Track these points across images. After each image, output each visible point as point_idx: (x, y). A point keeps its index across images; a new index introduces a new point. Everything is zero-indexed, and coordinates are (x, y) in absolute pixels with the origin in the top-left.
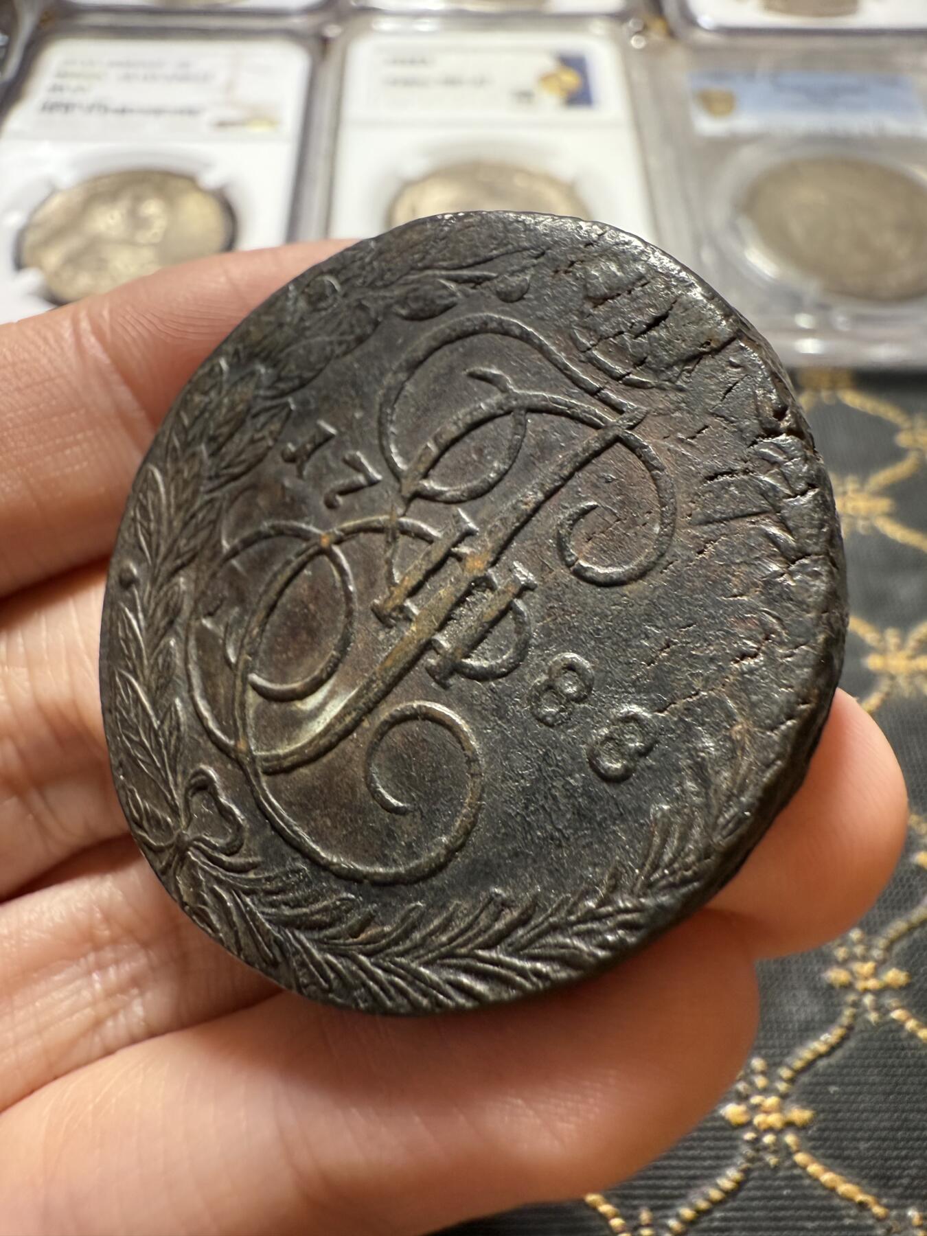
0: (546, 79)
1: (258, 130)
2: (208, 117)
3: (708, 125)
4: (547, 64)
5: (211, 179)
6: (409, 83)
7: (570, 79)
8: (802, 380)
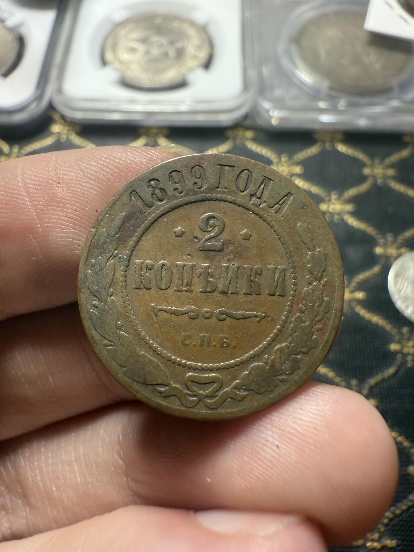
5: (11, 22)
8: (317, 136)
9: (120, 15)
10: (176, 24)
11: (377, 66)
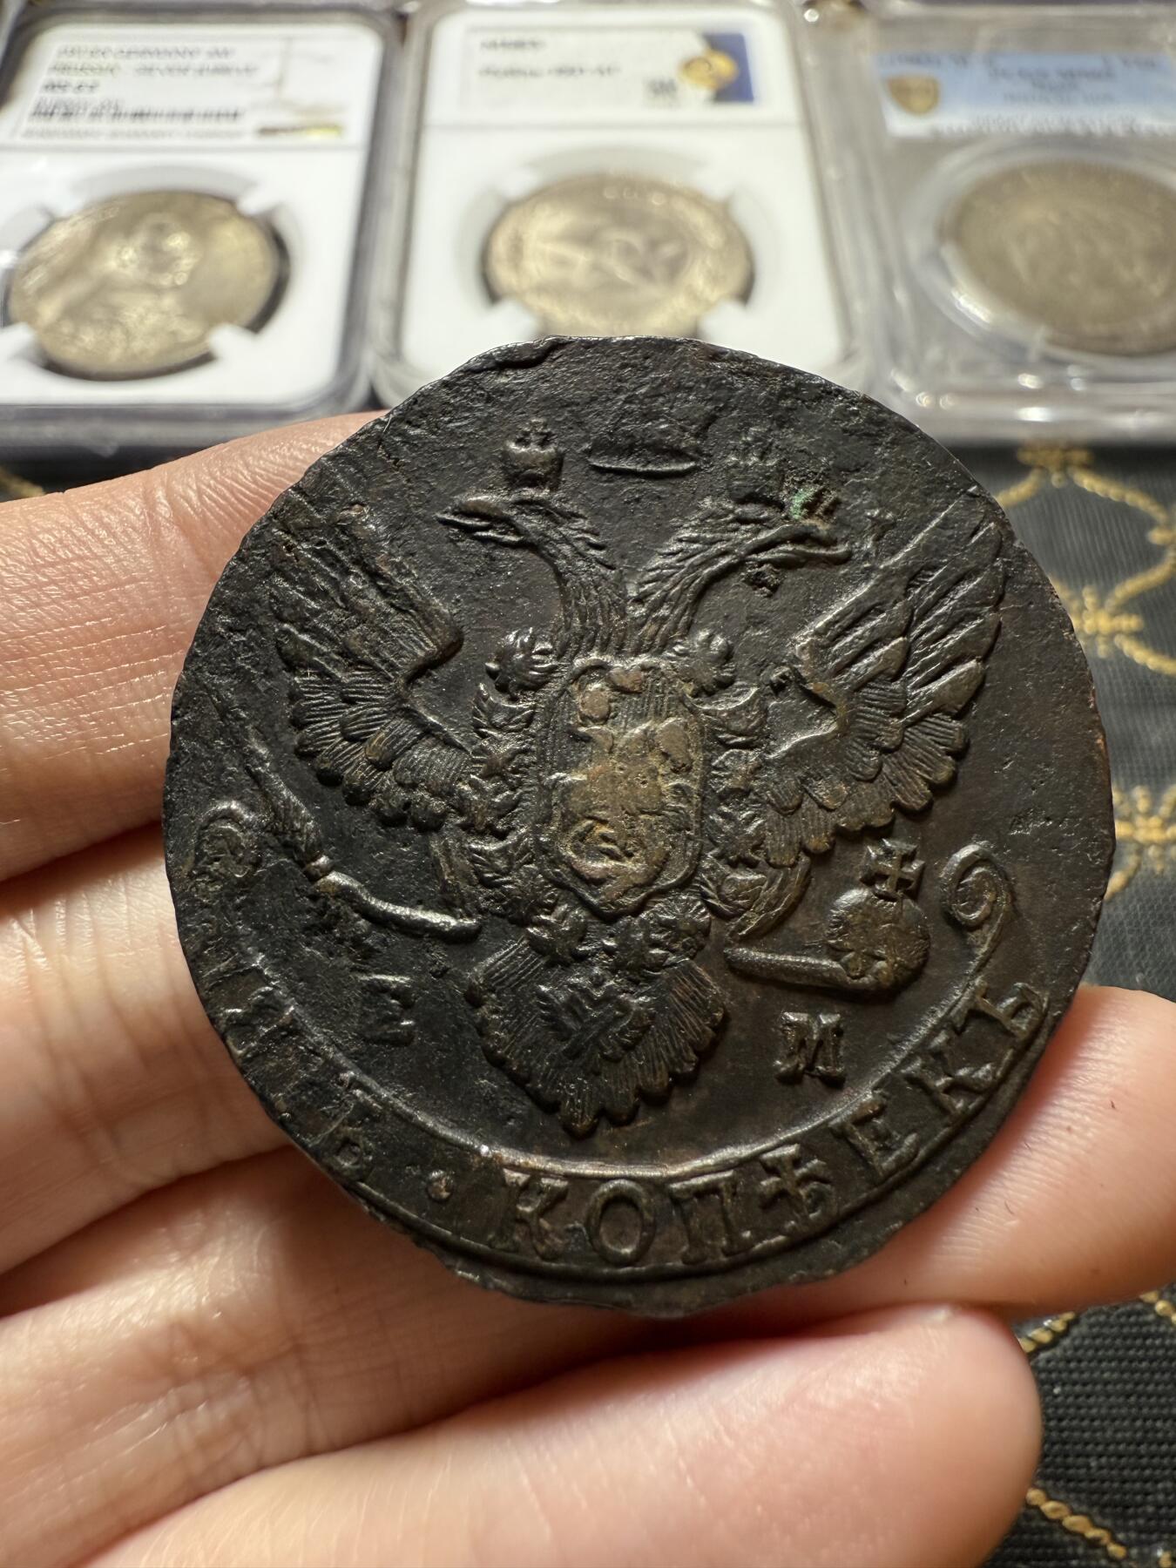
0: (688, 65)
1: (315, 137)
2: (251, 122)
3: (902, 124)
4: (694, 46)
5: (252, 203)
6: (513, 72)
7: (723, 65)
8: (1026, 457)
9: (519, 183)
10: (656, 201)
11: (1156, 289)
